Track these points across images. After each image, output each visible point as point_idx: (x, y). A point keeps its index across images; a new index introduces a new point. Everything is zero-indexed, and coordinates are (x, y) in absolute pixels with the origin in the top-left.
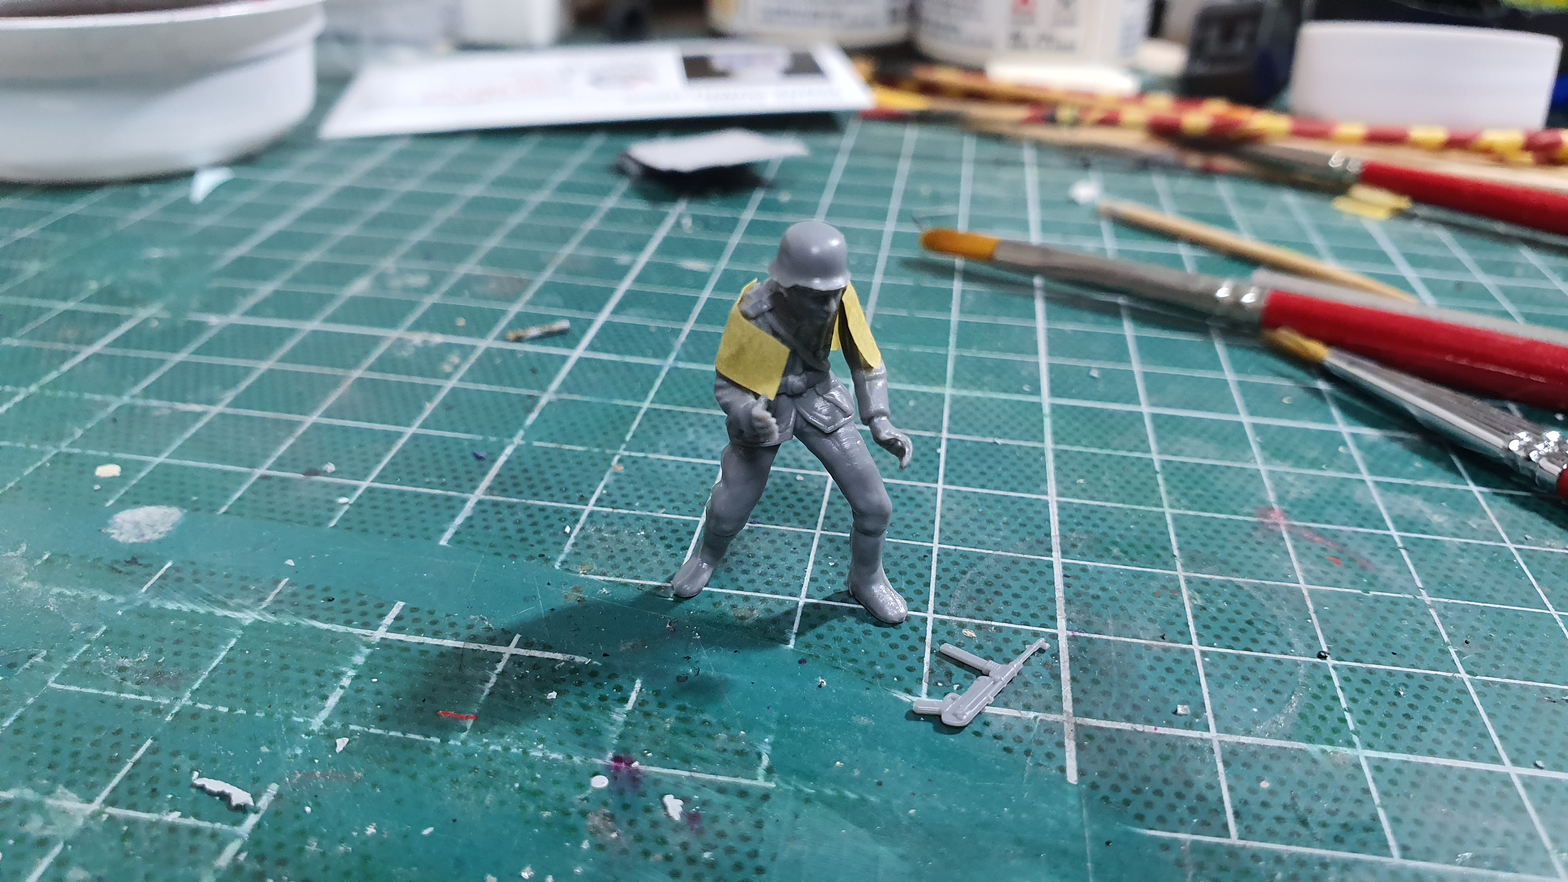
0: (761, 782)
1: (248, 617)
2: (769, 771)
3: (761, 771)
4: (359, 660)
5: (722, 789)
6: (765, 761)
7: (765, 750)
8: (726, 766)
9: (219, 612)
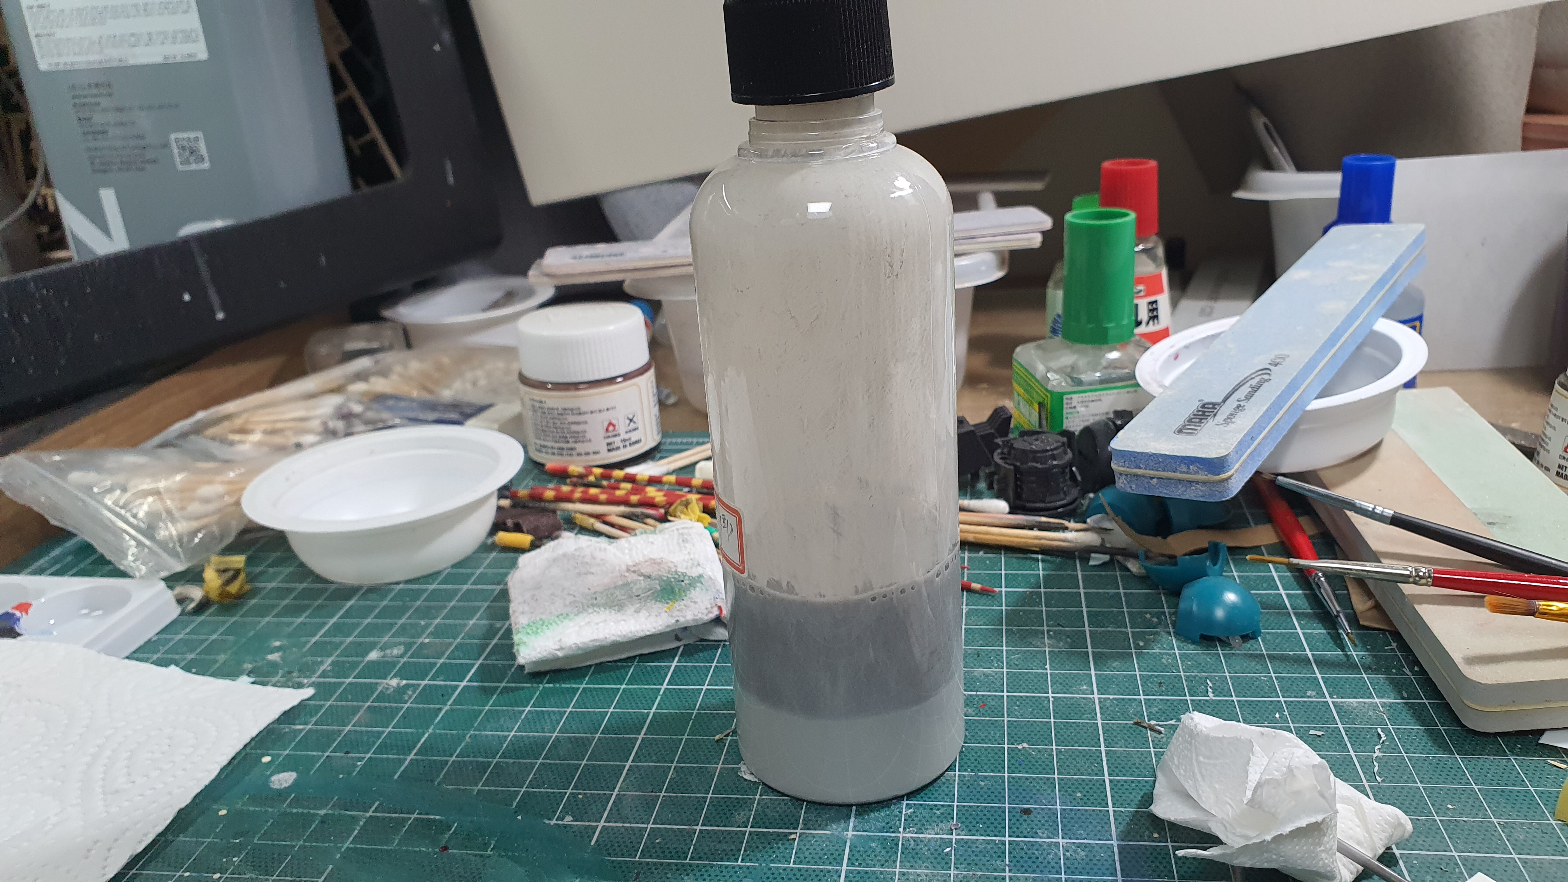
0: (489, 852)
1: (322, 812)
2: (492, 849)
3: (490, 849)
4: (361, 823)
5: (475, 856)
6: (492, 846)
7: (493, 843)
8: (479, 849)
9: (312, 811)
